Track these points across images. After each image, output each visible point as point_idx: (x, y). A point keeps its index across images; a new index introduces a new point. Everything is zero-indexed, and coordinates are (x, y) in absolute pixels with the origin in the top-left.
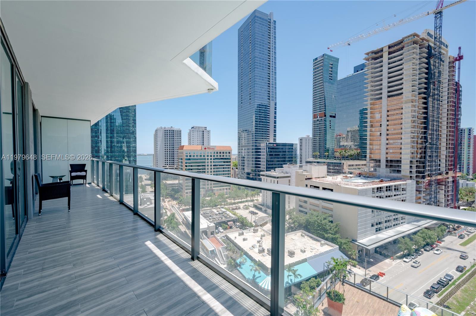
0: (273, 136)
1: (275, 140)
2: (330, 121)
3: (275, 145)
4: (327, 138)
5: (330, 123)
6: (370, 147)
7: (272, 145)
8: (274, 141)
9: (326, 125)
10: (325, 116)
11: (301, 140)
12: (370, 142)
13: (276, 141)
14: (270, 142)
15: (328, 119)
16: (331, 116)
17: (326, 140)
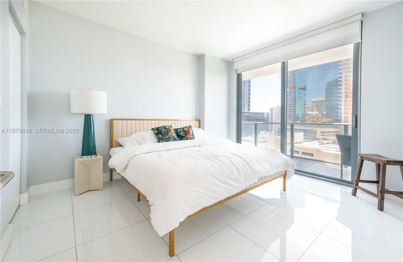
0: (247, 106)
1: (249, 109)
2: (299, 93)
3: (250, 114)
4: (297, 108)
5: (299, 95)
6: (345, 116)
7: (247, 114)
8: (248, 111)
9: (295, 96)
10: (295, 88)
11: (271, 109)
12: (345, 111)
13: (250, 111)
14: (245, 111)
15: (297, 91)
16: (300, 89)
17: (295, 110)
